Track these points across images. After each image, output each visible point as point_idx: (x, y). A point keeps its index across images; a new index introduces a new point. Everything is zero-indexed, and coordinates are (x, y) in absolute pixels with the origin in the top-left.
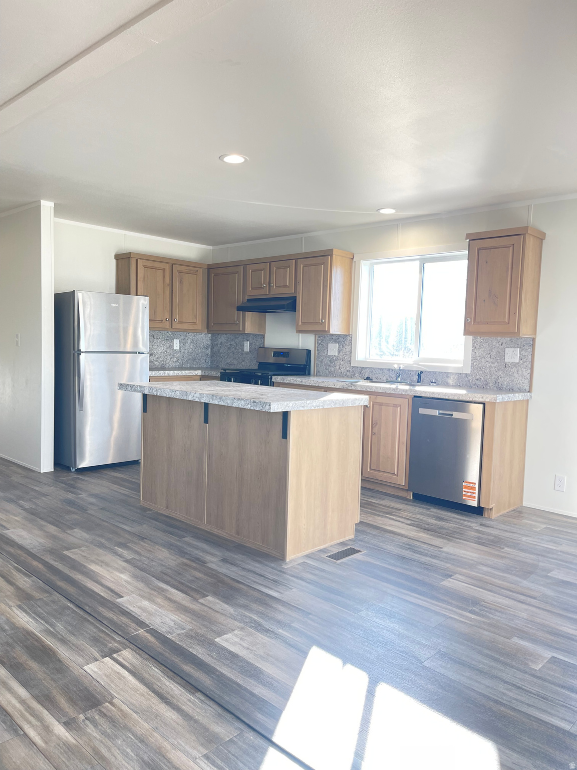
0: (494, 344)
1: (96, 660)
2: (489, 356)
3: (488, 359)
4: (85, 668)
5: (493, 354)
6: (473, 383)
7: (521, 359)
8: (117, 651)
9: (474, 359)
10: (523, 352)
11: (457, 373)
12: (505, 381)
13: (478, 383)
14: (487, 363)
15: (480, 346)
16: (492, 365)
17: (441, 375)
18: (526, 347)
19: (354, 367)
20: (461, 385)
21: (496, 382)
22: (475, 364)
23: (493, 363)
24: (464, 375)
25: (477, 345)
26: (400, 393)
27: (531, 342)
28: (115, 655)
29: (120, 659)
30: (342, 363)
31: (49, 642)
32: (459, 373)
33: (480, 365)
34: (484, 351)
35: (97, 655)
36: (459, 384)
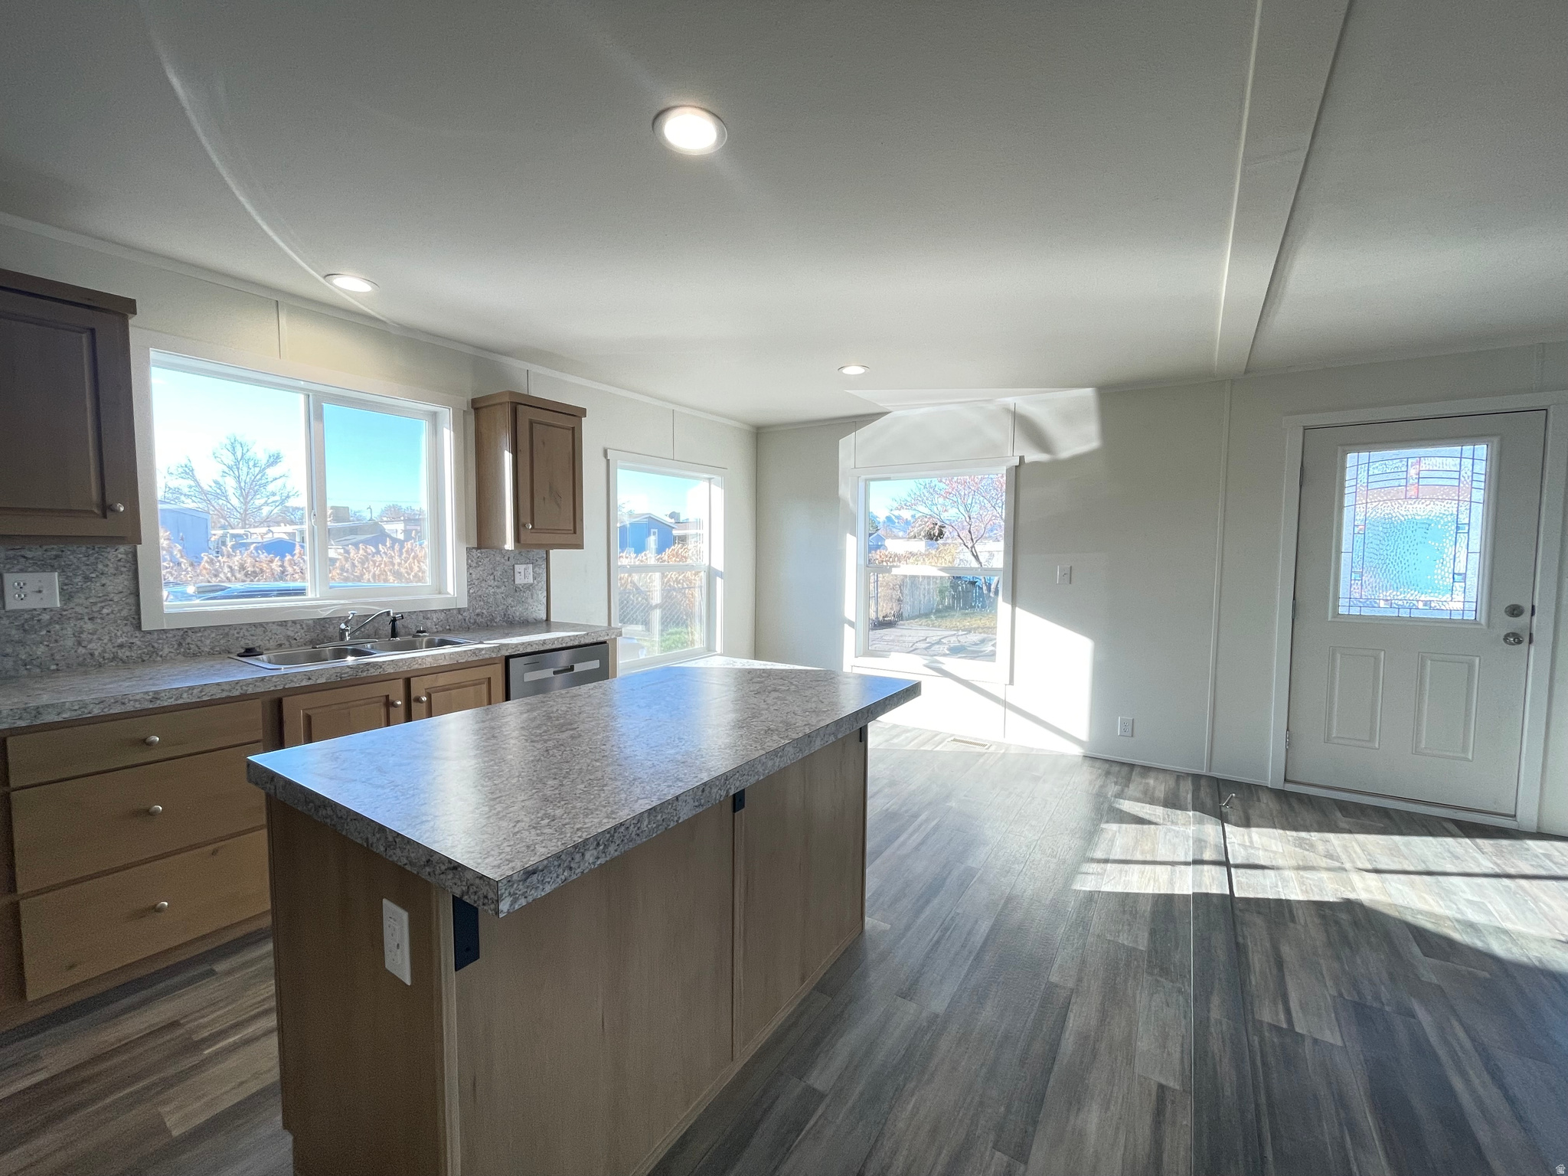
0: (498, 559)
1: (1315, 1041)
2: (492, 577)
3: (491, 583)
4: (1340, 1043)
5: (498, 574)
6: (472, 621)
7: (535, 578)
8: (1276, 1028)
9: (470, 584)
10: (537, 569)
11: (443, 610)
12: (518, 611)
13: (479, 620)
14: (490, 588)
15: (477, 563)
16: (498, 591)
17: (414, 617)
18: (540, 562)
19: (150, 632)
20: (452, 628)
21: (505, 615)
22: (471, 591)
23: (498, 587)
24: (455, 612)
25: (472, 561)
26: (487, 656)
27: (545, 555)
28: (1284, 1026)
29: (1282, 1016)
30: (89, 626)
31: (1369, 1122)
32: (446, 610)
33: (479, 593)
34: (484, 570)
35: (1308, 1043)
36: (448, 627)
